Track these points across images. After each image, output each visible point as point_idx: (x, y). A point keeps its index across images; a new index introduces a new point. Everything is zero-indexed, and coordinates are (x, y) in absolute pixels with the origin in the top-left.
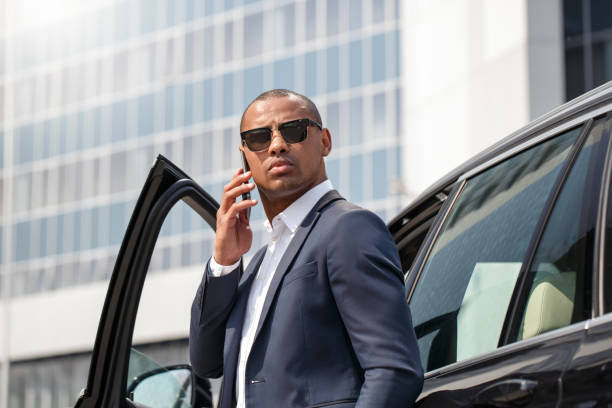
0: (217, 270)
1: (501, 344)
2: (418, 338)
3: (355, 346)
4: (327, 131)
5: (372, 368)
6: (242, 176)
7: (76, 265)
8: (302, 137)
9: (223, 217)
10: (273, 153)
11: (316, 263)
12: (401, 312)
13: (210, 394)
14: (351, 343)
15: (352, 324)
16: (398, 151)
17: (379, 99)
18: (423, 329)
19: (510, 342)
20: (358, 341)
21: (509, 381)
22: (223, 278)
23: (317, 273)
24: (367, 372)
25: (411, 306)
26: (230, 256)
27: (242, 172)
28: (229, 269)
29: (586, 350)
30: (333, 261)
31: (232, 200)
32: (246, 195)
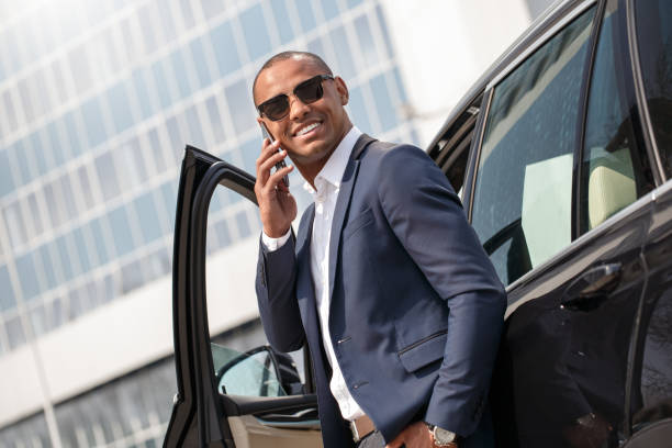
0: (272, 244)
1: (574, 238)
2: (489, 254)
3: (431, 279)
4: (340, 79)
5: (453, 297)
6: (270, 146)
7: (91, 286)
8: (319, 94)
9: (262, 191)
10: (296, 118)
11: (371, 210)
12: (465, 234)
13: (294, 369)
14: (425, 279)
15: (423, 260)
16: (396, 71)
17: (361, 23)
18: (493, 244)
19: (581, 234)
20: (432, 274)
21: (592, 270)
22: (280, 250)
23: (374, 219)
24: (449, 302)
25: (474, 226)
26: (281, 227)
27: (269, 143)
28: (283, 240)
29: (659, 220)
30: (388, 204)
31: (267, 172)
32: (280, 164)
